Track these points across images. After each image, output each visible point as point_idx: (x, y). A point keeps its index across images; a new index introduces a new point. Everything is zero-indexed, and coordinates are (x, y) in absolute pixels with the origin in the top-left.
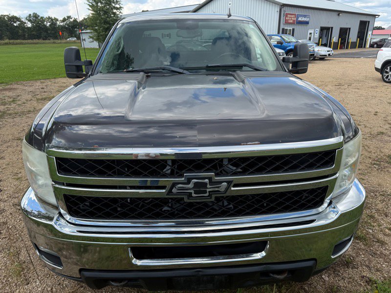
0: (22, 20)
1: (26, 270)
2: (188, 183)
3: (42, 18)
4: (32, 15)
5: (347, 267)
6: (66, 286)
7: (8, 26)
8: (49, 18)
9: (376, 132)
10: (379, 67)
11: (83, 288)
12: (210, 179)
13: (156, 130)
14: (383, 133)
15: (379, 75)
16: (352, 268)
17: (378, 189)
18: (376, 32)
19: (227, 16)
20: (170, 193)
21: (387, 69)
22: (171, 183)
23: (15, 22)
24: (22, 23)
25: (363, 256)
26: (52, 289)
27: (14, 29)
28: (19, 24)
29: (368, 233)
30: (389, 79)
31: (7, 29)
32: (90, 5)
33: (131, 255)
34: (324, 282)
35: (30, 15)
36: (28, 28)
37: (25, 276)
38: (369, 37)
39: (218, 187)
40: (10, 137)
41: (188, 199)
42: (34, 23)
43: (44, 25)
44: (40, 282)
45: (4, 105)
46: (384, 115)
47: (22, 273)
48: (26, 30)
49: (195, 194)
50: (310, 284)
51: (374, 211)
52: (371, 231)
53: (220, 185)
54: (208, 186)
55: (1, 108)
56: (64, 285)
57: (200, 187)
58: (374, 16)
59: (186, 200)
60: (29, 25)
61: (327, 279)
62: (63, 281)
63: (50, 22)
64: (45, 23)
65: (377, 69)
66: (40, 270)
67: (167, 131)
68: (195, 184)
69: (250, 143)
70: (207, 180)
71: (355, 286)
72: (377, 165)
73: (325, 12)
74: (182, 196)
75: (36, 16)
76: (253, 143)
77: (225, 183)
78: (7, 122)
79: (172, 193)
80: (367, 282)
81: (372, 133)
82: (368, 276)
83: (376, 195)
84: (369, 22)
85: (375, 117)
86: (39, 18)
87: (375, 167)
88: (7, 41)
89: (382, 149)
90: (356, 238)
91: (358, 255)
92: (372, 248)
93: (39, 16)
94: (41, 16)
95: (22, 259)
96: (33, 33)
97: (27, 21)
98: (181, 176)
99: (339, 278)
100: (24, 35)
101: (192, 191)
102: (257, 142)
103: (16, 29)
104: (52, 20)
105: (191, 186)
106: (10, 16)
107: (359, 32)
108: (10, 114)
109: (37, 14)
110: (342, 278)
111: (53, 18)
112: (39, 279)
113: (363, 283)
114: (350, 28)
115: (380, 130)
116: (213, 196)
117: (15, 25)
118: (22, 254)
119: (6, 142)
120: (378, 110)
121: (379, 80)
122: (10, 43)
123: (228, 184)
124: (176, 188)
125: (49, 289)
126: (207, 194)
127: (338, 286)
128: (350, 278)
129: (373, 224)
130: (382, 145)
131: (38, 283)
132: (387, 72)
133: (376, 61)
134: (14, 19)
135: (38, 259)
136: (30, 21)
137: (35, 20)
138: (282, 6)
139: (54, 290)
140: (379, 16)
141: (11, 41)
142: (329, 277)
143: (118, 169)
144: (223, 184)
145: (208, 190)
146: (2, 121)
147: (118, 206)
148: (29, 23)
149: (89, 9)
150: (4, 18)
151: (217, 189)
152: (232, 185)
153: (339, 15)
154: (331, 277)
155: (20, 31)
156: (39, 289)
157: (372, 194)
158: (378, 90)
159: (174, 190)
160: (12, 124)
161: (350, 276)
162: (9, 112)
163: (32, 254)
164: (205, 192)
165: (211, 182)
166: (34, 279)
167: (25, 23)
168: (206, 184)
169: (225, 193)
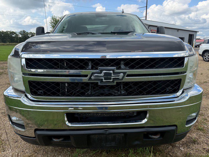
0: (17, 33)
1: (4, 144)
2: (101, 73)
3: (27, 33)
4: (22, 31)
5: (194, 144)
6: (27, 153)
7: (9, 36)
8: (31, 33)
9: (203, 82)
10: (201, 53)
11: (37, 154)
12: (113, 70)
13: (83, 47)
14: (206, 82)
15: (201, 58)
16: (197, 144)
17: (207, 107)
18: (197, 41)
19: (122, 13)
20: (90, 79)
21: (205, 54)
22: (91, 73)
23: (13, 35)
24: (17, 35)
25: (203, 138)
26: (18, 154)
27: (13, 38)
28: (15, 36)
29: (204, 127)
30: (207, 60)
31: (9, 38)
32: (52, 26)
33: (66, 119)
34: (182, 151)
35: (21, 31)
36: (20, 38)
37: (3, 147)
38: (194, 42)
39: (118, 76)
40: (4, 83)
41: (101, 83)
42: (23, 35)
43: (28, 36)
44: (12, 150)
45: (3, 69)
46: (206, 75)
47: (1, 145)
48: (18, 38)
49: (104, 80)
50: (173, 152)
51: (206, 117)
52: (206, 126)
53: (119, 75)
54: (112, 75)
55: (1, 71)
56: (26, 152)
57: (107, 76)
58: (196, 32)
59: (99, 84)
60: (20, 36)
61: (183, 149)
62: (25, 150)
63: (31, 35)
64: (29, 35)
65: (200, 55)
66: (12, 144)
67: (90, 48)
68: (105, 73)
69: (136, 51)
70: (111, 72)
71: (200, 153)
72: (205, 96)
73: (171, 29)
74: (97, 81)
75: (24, 32)
76: (138, 51)
77: (122, 74)
78: (3, 76)
79: (91, 79)
80: (207, 151)
81: (201, 82)
82: (207, 148)
83: (206, 110)
84: (194, 35)
85: (201, 75)
86: (26, 33)
87: (204, 97)
88: (8, 43)
89: (207, 89)
90: (198, 129)
91: (200, 138)
92: (207, 135)
93: (25, 32)
94: (27, 32)
95: (3, 139)
96: (22, 40)
97: (19, 34)
98: (97, 69)
99: (190, 149)
100: (17, 41)
101: (103, 78)
102: (140, 51)
103: (14, 38)
104: (32, 34)
105: (102, 74)
106: (11, 32)
107: (189, 40)
108: (5, 73)
109: (25, 31)
110: (192, 149)
111: (33, 33)
112: (11, 149)
113: (205, 152)
114: (184, 38)
115: (205, 81)
116: (115, 82)
117: (13, 36)
118: (3, 136)
119: (1, 85)
120: (203, 73)
121: (201, 60)
122: (10, 44)
123: (124, 74)
124: (93, 76)
125: (16, 154)
126: (112, 80)
127: (190, 153)
128: (197, 149)
129: (206, 123)
130: (207, 87)
131: (10, 151)
132: (205, 56)
133: (199, 50)
134: (13, 33)
135: (12, 139)
136: (21, 34)
137: (24, 34)
138: (149, 26)
139: (19, 154)
140: (198, 32)
141: (11, 43)
142: (184, 148)
143: (60, 65)
144: (121, 74)
145: (112, 78)
146: (1, 76)
147: (60, 93)
148: (20, 35)
149: (51, 28)
150: (8, 33)
151: (117, 77)
152: (126, 75)
153: (178, 31)
154: (185, 149)
155: (15, 39)
156: (10, 154)
157: (204, 109)
158: (201, 64)
159: (92, 77)
160: (6, 77)
161: (196, 148)
162: (5, 72)
163: (9, 136)
164: (111, 79)
165: (114, 73)
166: (8, 149)
167: (18, 35)
168: (111, 73)
169: (122, 80)
